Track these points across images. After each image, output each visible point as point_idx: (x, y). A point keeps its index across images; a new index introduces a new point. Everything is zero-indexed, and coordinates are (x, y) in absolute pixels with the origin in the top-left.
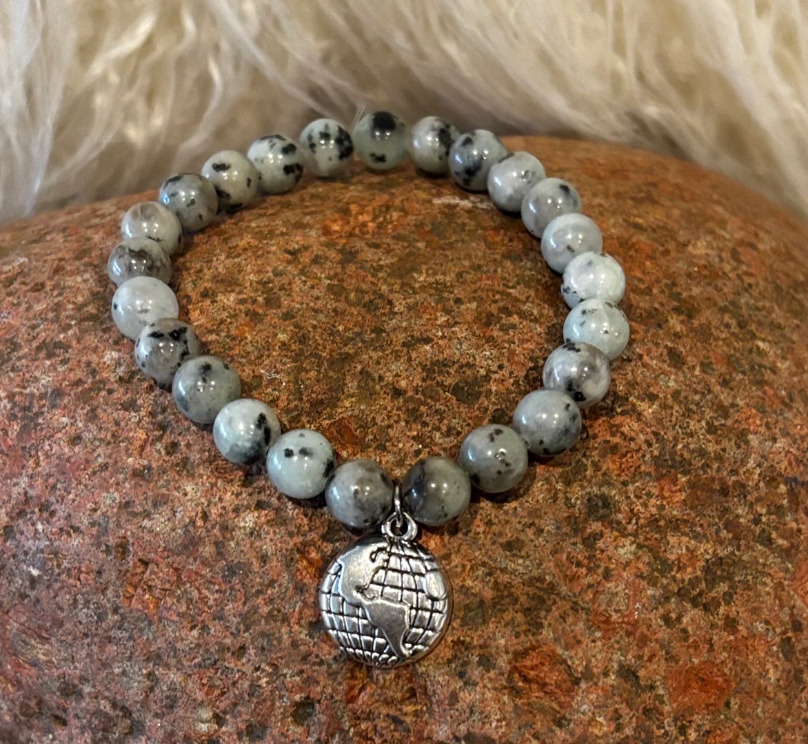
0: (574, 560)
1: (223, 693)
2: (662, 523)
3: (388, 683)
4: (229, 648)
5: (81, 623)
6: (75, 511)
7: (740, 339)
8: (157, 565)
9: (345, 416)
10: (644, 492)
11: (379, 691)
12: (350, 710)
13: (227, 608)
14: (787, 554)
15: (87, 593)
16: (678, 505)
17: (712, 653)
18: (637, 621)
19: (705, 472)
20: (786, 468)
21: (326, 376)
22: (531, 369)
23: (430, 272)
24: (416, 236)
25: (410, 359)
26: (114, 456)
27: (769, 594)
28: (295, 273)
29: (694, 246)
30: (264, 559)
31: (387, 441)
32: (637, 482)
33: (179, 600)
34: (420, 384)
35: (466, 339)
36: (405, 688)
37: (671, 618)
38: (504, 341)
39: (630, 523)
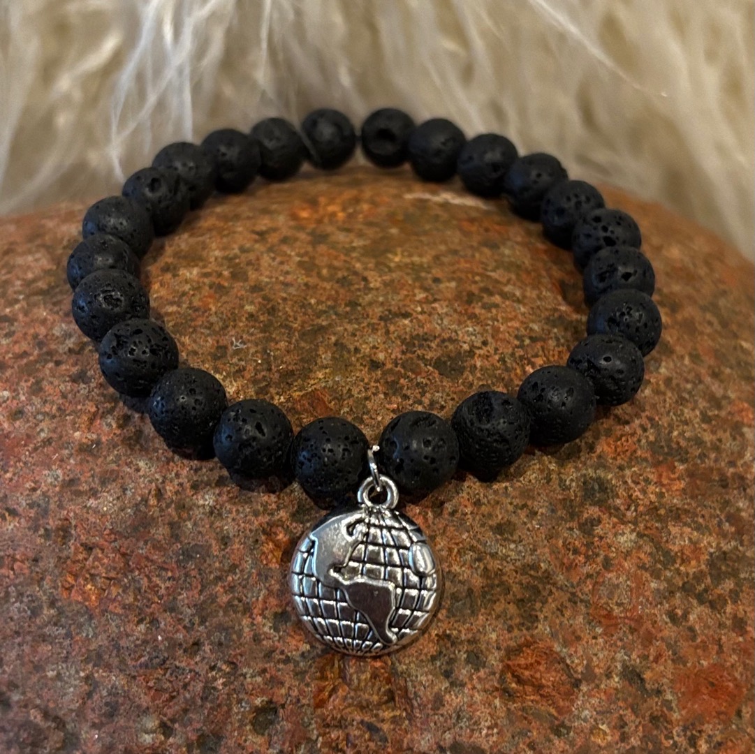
0: (571, 547)
1: (173, 698)
2: (662, 512)
3: (363, 684)
4: (180, 645)
5: (12, 619)
6: (11, 491)
7: (723, 336)
8: (102, 550)
9: (318, 387)
10: (641, 478)
11: (352, 694)
12: (318, 716)
13: (180, 597)
15: (21, 584)
16: (678, 493)
17: (721, 655)
18: (641, 617)
19: (703, 461)
21: (297, 347)
22: (517, 347)
23: (406, 254)
24: (388, 224)
25: (387, 332)
26: (59, 430)
28: (263, 250)
30: (225, 541)
31: (364, 413)
32: (634, 466)
33: (125, 589)
34: (399, 356)
35: (447, 314)
36: (383, 690)
37: (677, 614)
38: (488, 319)
39: (629, 509)
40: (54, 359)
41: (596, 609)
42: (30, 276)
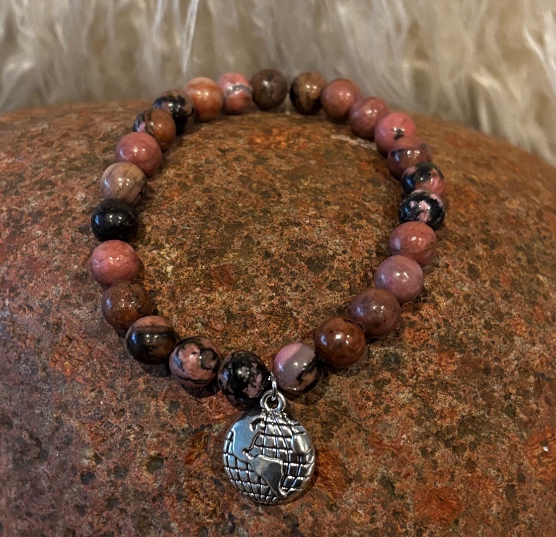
0: (365, 395)
1: (104, 440)
2: (435, 383)
4: (113, 409)
5: (20, 374)
6: (32, 295)
7: (526, 271)
8: (78, 342)
9: (227, 263)
10: (427, 358)
11: (209, 460)
12: (186, 469)
13: (117, 380)
14: (524, 425)
15: (28, 353)
16: (450, 373)
17: (452, 483)
18: (401, 447)
19: (476, 355)
20: (537, 366)
21: (221, 234)
22: (366, 258)
23: (314, 180)
24: (311, 156)
25: (282, 234)
26: (66, 262)
27: (504, 450)
28: (220, 163)
29: (510, 202)
31: (252, 286)
32: (424, 350)
33: (87, 369)
34: (285, 252)
35: (325, 228)
37: (427, 450)
38: (352, 235)
39: (411, 377)
40: (73, 215)
41: (372, 437)
42: (73, 156)
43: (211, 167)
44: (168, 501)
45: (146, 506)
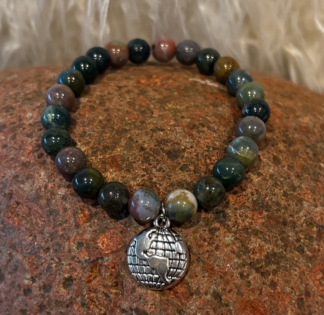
0: (203, 238)
1: (37, 268)
2: (250, 231)
3: (106, 277)
4: (42, 248)
7: (312, 160)
8: (22, 205)
9: (116, 154)
10: (244, 215)
11: (102, 280)
12: (87, 286)
13: (45, 229)
14: (310, 259)
16: (260, 224)
17: (261, 296)
18: (226, 272)
19: (277, 212)
20: (319, 220)
21: (114, 137)
22: (206, 151)
23: (175, 104)
24: (175, 90)
25: (152, 136)
26: (17, 155)
27: (296, 275)
28: (117, 94)
29: (303, 118)
30: (65, 210)
31: (131, 168)
32: (242, 209)
33: (28, 222)
34: (153, 147)
35: (180, 132)
36: (114, 281)
37: (244, 275)
38: (197, 137)
39: (234, 227)
40: (23, 127)
41: (207, 265)
42: (28, 92)
43: (111, 96)
44: (76, 307)
45: (62, 310)
